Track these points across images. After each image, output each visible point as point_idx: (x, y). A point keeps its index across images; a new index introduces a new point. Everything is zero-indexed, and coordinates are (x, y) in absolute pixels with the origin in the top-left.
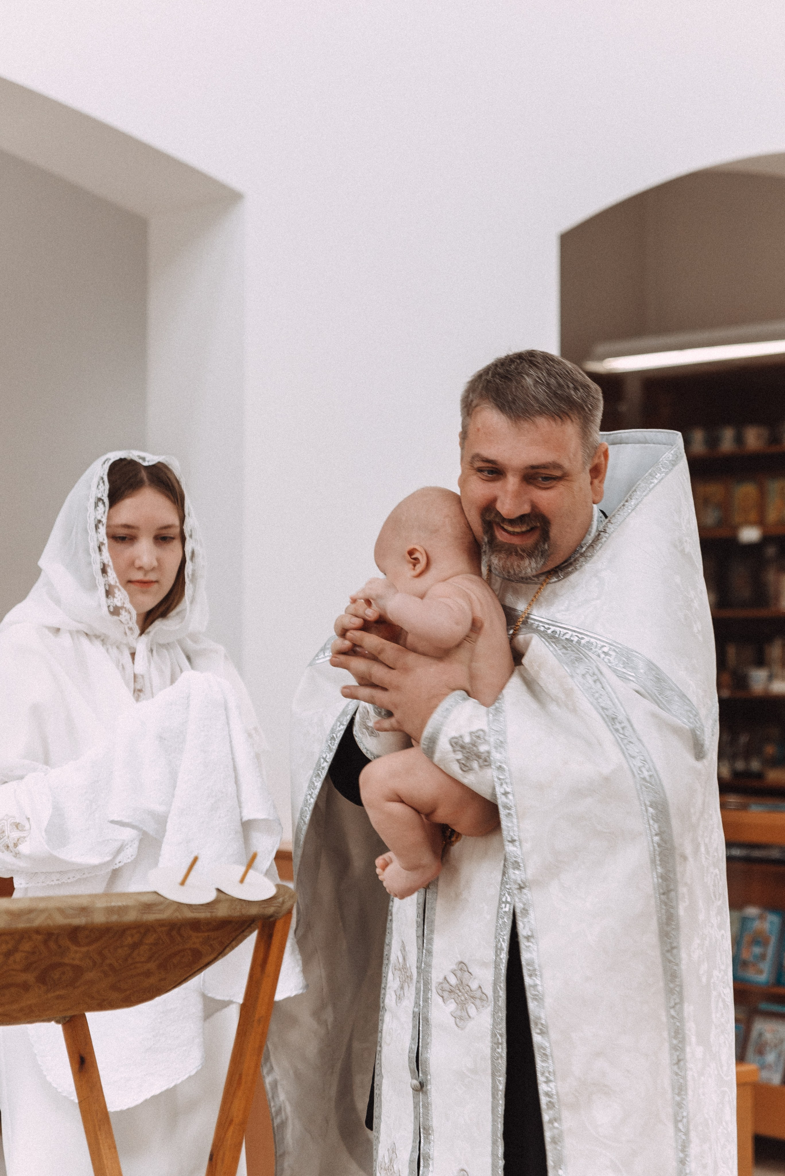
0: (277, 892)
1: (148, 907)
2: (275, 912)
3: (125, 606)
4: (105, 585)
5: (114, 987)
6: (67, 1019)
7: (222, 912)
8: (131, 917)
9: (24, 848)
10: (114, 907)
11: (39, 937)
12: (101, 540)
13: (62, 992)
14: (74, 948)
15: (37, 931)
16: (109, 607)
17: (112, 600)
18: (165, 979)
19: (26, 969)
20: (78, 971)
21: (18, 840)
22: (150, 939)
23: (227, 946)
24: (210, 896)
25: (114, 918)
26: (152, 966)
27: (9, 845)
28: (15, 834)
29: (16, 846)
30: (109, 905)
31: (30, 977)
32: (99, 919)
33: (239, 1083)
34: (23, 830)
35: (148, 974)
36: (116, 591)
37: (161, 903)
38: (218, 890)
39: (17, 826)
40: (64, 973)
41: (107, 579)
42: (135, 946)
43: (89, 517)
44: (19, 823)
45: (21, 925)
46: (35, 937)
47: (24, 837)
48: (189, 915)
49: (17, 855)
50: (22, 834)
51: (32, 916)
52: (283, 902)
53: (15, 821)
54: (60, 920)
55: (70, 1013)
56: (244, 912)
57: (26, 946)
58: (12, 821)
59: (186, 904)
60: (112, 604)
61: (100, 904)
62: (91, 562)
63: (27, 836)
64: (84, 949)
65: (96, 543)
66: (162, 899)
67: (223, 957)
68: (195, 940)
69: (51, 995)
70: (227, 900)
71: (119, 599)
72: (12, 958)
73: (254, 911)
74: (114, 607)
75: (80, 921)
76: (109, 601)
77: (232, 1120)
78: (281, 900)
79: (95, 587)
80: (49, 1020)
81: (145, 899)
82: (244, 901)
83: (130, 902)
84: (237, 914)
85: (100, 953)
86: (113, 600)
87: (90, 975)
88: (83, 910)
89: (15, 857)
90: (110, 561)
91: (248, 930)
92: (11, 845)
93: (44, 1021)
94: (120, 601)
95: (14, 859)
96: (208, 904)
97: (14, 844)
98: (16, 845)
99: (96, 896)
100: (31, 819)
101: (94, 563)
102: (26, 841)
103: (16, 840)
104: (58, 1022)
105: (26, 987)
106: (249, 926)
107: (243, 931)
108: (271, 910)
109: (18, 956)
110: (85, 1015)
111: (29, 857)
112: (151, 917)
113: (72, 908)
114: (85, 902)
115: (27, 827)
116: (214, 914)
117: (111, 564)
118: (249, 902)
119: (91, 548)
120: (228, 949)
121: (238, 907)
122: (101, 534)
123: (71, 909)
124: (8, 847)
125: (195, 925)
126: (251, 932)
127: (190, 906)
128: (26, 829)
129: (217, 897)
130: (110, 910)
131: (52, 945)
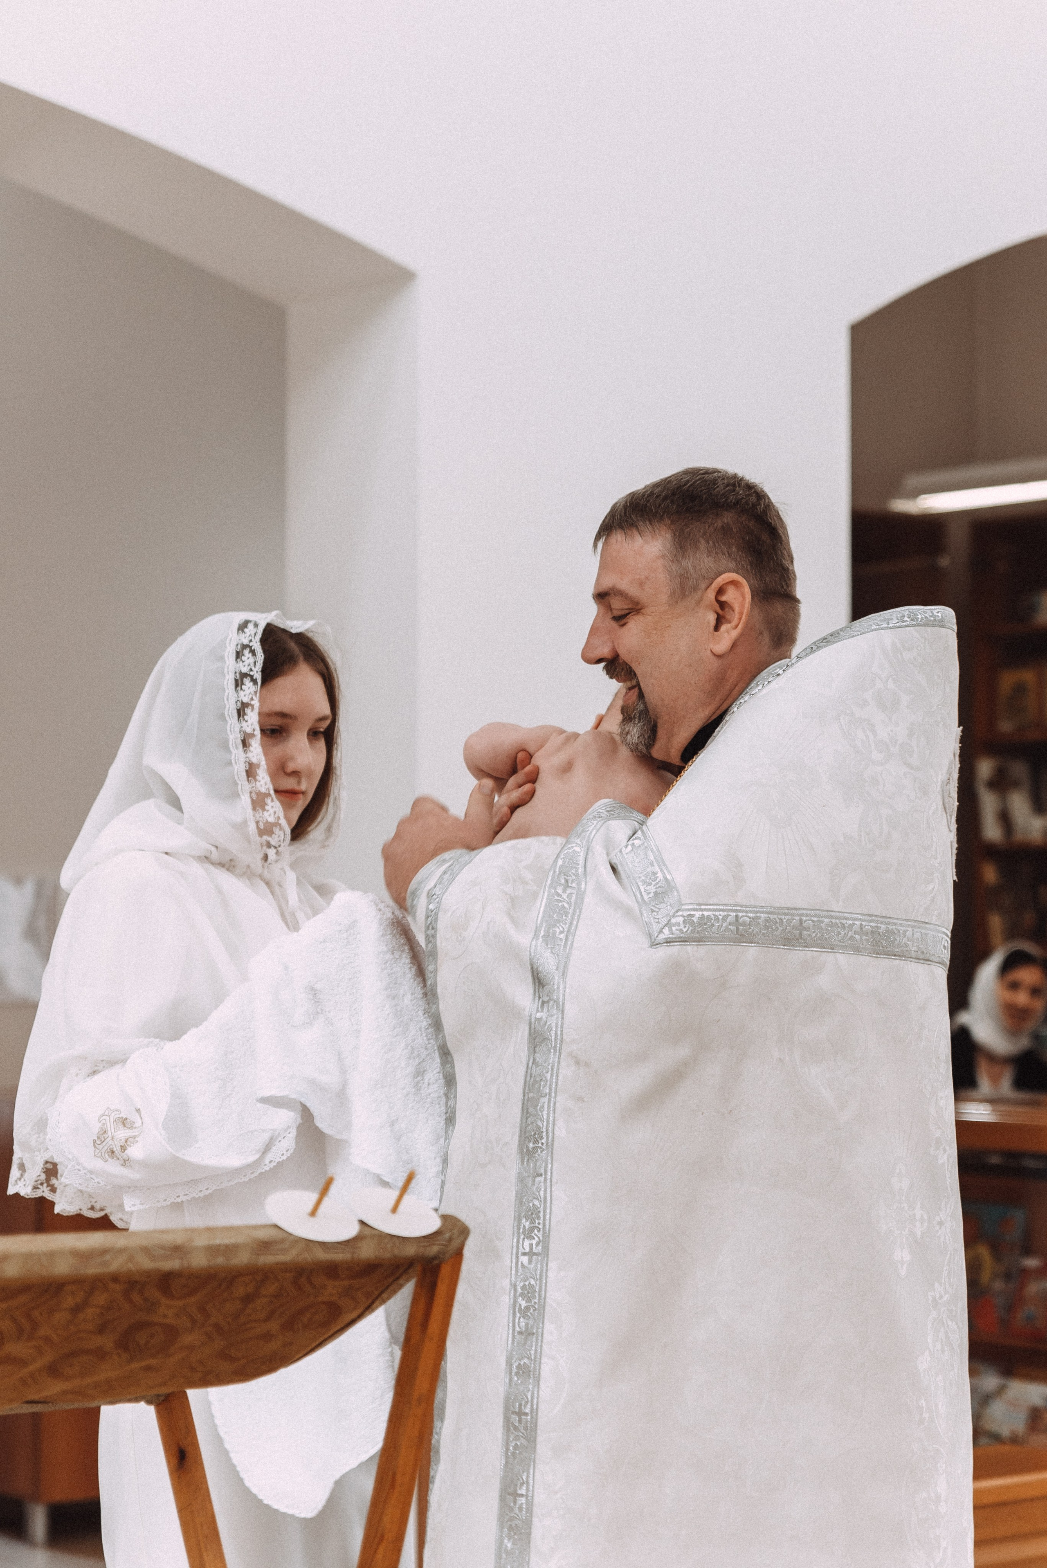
0: (443, 1226)
1: (265, 1245)
2: (439, 1252)
3: (280, 822)
4: (251, 793)
5: (224, 1355)
6: (162, 1398)
7: (367, 1252)
8: (243, 1259)
9: (135, 1152)
10: (220, 1245)
11: (118, 1287)
12: (249, 730)
13: (152, 1362)
14: (164, 1301)
15: (115, 1278)
16: (257, 823)
17: (261, 814)
18: (291, 1344)
19: (101, 1330)
20: (172, 1333)
21: (126, 1141)
22: (271, 1288)
23: (377, 1298)
24: (350, 1231)
25: (220, 1260)
26: (273, 1326)
27: (115, 1149)
28: (122, 1134)
29: (125, 1150)
30: (211, 1243)
31: (107, 1341)
32: (199, 1261)
33: (393, 1486)
34: (131, 1128)
35: (267, 1337)
36: (268, 801)
37: (283, 1241)
38: (362, 1223)
39: (124, 1122)
40: (152, 1336)
41: (254, 785)
42: (248, 1299)
43: (228, 700)
44: (126, 1119)
45: (92, 1270)
46: (112, 1286)
47: (134, 1137)
48: (322, 1256)
49: (126, 1162)
50: (135, 1132)
51: (108, 1257)
52: (450, 1240)
53: (121, 1116)
54: (147, 1264)
55: (164, 1390)
56: (396, 1252)
57: (101, 1299)
58: (117, 1116)
59: (318, 1242)
60: (261, 819)
61: (201, 1241)
62: (231, 760)
63: (139, 1135)
64: (180, 1303)
65: (239, 735)
66: (285, 1235)
67: (370, 1313)
68: (331, 1290)
69: (135, 1366)
70: (374, 1236)
71: (272, 811)
72: (81, 1316)
73: (410, 1251)
74: (264, 824)
75: (172, 1264)
76: (257, 815)
77: (382, 1536)
78: (447, 1236)
79: (236, 795)
80: (136, 1400)
81: (262, 1235)
82: (398, 1237)
83: (240, 1239)
84: (387, 1255)
85: (202, 1309)
86: (263, 814)
87: (188, 1339)
88: (177, 1250)
89: (124, 1165)
90: (263, 758)
91: (404, 1277)
92: (117, 1149)
93: (130, 1401)
94: (272, 815)
95: (122, 1168)
96: (347, 1242)
97: (121, 1146)
98: (123, 1148)
99: (193, 1230)
100: (143, 1112)
101: (236, 763)
102: (137, 1142)
103: (123, 1141)
104: (149, 1402)
105: (101, 1354)
106: (406, 1271)
107: (398, 1278)
108: (434, 1250)
109: (90, 1312)
110: (185, 1392)
111: (144, 1164)
112: (268, 1259)
113: (162, 1247)
114: (179, 1239)
115: (138, 1123)
116: (356, 1256)
117: (263, 763)
118: (404, 1238)
119: (231, 743)
120: (377, 1302)
121: (389, 1246)
122: (249, 722)
123: (162, 1249)
124: (113, 1152)
125: (332, 1270)
126: (408, 1280)
127: (322, 1244)
128: (137, 1126)
129: (360, 1232)
130: (213, 1250)
131: (136, 1297)
